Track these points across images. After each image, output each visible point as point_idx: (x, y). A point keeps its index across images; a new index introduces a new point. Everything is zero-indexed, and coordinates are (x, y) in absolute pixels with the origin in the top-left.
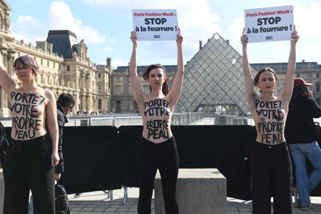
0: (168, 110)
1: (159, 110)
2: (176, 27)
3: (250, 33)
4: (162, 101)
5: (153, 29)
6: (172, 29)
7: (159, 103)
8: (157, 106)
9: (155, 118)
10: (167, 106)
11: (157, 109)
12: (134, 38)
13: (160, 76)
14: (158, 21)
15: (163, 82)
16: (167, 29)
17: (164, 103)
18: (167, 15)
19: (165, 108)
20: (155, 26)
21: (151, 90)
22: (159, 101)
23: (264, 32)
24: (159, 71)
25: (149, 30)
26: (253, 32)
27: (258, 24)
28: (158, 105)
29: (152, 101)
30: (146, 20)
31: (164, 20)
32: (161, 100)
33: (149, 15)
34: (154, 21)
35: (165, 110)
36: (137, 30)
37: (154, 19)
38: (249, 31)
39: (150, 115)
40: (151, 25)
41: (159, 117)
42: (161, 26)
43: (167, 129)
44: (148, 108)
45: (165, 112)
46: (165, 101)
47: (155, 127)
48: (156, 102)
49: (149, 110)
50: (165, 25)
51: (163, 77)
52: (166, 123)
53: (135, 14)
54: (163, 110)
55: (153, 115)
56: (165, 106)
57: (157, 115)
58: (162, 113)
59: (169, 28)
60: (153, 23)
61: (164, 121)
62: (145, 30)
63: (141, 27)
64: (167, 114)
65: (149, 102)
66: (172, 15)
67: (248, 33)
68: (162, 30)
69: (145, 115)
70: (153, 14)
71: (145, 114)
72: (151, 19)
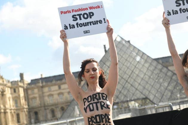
0: (108, 103)
1: (99, 105)
2: (104, 19)
3: (170, 15)
4: (101, 95)
5: (81, 25)
6: (100, 22)
7: (98, 97)
8: (96, 101)
9: (95, 113)
10: (106, 99)
11: (96, 103)
12: (64, 37)
13: (94, 70)
14: (86, 16)
15: (98, 75)
16: (95, 23)
17: (103, 97)
18: (94, 8)
19: (105, 101)
20: (83, 21)
21: (88, 85)
22: (97, 95)
23: (183, 12)
24: (93, 65)
25: (78, 27)
26: (173, 14)
27: (177, 6)
28: (98, 100)
29: (90, 96)
30: (73, 16)
31: (91, 14)
32: (99, 93)
33: (76, 11)
34: (82, 16)
35: (104, 104)
36: (66, 28)
37: (81, 14)
38: (169, 14)
39: (91, 110)
40: (79, 21)
41: (100, 112)
42: (89, 20)
43: (110, 122)
44: (87, 104)
45: (105, 106)
46: (104, 94)
47: (97, 122)
48: (94, 96)
49: (89, 105)
50: (93, 19)
51: (98, 71)
52: (108, 117)
53: (62, 13)
54: (103, 104)
55: (93, 110)
56: (104, 99)
57: (97, 109)
58: (102, 107)
59: (97, 21)
60: (80, 19)
61: (106, 114)
62: (73, 27)
63: (70, 25)
64: (108, 107)
65: (88, 98)
66: (99, 7)
67: (168, 15)
68: (91, 25)
69: (86, 112)
70: (80, 10)
71: (85, 110)
72: (78, 15)
